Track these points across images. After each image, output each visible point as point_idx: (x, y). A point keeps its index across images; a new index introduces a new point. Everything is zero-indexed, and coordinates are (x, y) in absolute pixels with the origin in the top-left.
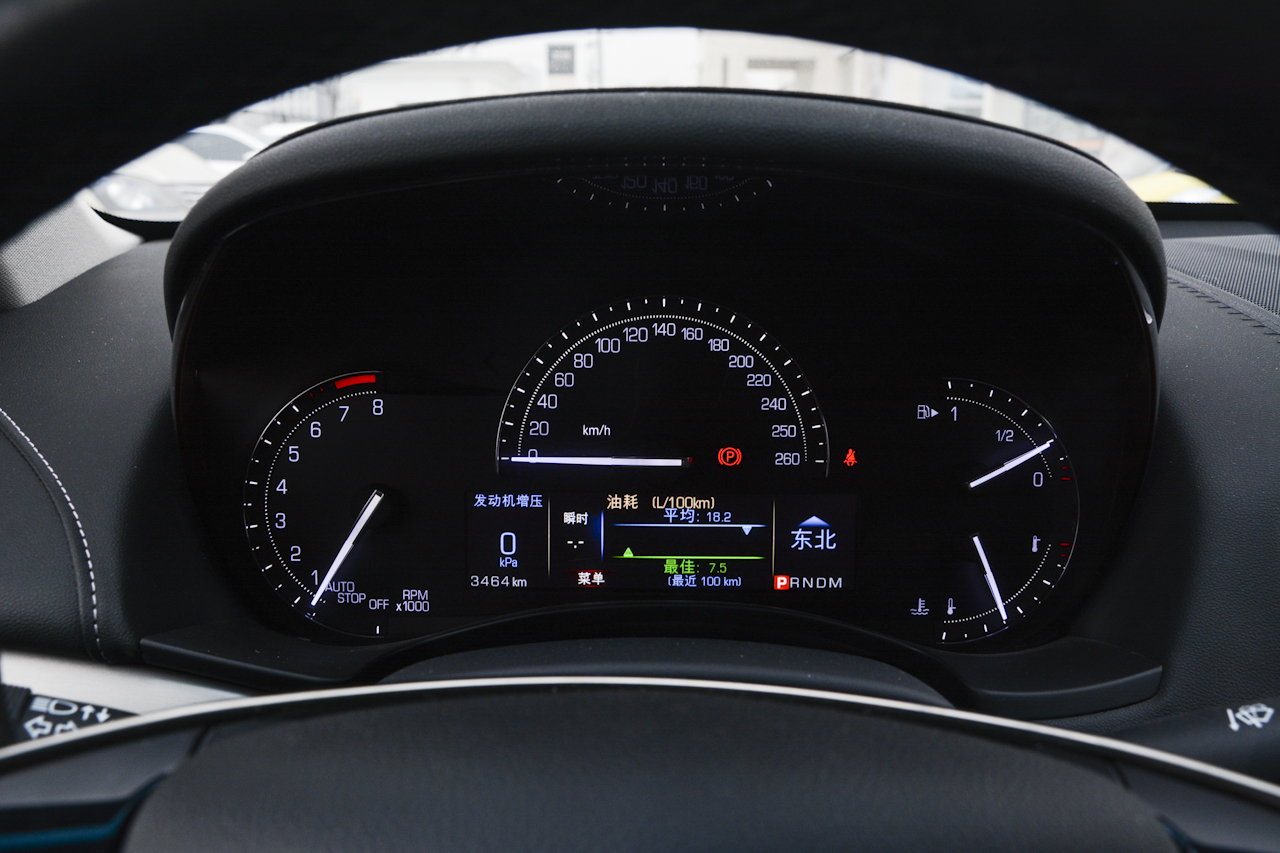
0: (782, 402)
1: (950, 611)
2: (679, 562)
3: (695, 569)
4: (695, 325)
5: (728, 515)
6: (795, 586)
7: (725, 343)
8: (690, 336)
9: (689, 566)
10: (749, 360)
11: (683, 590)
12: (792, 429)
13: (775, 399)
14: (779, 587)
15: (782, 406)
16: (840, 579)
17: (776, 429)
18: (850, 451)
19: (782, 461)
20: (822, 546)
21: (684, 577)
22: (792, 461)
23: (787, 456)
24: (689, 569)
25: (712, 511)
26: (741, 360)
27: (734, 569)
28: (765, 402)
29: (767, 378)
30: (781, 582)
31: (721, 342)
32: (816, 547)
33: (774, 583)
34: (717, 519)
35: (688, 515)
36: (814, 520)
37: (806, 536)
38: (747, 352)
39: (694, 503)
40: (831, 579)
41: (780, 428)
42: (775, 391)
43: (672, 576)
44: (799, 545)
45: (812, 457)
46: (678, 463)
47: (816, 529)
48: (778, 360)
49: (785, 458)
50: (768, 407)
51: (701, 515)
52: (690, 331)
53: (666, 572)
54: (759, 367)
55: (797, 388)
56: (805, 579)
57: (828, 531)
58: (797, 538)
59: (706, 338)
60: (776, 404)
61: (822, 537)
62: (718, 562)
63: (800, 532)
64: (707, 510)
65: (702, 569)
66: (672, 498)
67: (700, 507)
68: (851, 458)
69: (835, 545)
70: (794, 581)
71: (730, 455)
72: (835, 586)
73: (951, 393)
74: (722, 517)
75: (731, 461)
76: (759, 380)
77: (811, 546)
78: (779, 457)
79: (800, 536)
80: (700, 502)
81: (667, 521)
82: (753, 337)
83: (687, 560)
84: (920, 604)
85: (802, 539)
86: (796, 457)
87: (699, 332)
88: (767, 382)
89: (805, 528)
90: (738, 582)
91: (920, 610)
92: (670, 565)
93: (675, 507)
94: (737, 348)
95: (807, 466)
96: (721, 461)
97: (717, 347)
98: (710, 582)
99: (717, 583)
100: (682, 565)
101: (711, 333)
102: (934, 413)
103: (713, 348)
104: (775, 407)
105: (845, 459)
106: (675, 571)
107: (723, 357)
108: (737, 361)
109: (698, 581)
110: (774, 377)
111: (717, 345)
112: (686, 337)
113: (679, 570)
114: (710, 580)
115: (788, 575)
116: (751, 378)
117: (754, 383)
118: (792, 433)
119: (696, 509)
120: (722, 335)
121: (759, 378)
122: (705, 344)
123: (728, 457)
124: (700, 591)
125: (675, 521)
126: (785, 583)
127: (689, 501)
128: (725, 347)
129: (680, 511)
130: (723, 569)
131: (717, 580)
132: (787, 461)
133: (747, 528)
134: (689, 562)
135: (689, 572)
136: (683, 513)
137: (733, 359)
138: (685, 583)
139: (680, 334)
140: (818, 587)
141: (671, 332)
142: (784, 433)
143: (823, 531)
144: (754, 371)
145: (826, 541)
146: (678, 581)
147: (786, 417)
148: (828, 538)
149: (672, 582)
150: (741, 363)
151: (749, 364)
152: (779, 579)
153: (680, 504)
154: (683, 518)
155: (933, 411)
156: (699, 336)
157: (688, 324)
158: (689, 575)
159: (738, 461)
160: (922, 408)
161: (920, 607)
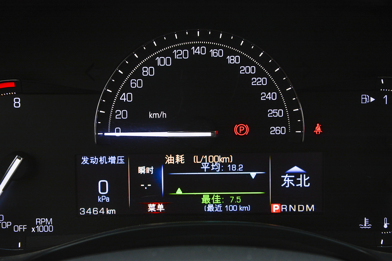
0: (274, 95)
1: (386, 226)
2: (211, 196)
3: (221, 200)
4: (218, 47)
5: (241, 166)
6: (284, 210)
7: (237, 58)
8: (215, 54)
9: (217, 198)
10: (253, 68)
11: (214, 214)
12: (281, 112)
13: (269, 93)
14: (274, 211)
15: (274, 98)
16: (313, 206)
17: (270, 112)
18: (318, 125)
19: (274, 132)
20: (301, 185)
21: (214, 206)
22: (281, 132)
23: (278, 129)
24: (217, 201)
25: (231, 164)
26: (248, 69)
27: (245, 200)
28: (263, 95)
29: (264, 80)
30: (276, 208)
31: (235, 58)
32: (297, 185)
33: (270, 208)
34: (234, 169)
35: (216, 167)
36: (296, 169)
37: (290, 179)
38: (251, 63)
39: (220, 159)
40: (307, 206)
41: (273, 111)
42: (269, 88)
43: (207, 205)
44: (286, 185)
45: (293, 130)
46: (209, 134)
47: (297, 175)
48: (271, 68)
49: (276, 130)
50: (265, 98)
51: (224, 166)
52: (215, 51)
53: (203, 202)
54: (259, 73)
55: (283, 86)
56: (290, 206)
57: (305, 175)
58: (285, 180)
59: (226, 55)
60: (270, 96)
61: (301, 179)
62: (235, 196)
63: (287, 176)
64: (228, 164)
65: (225, 200)
66: (206, 157)
67: (223, 162)
68: (318, 129)
69: (309, 184)
70: (284, 207)
71: (242, 129)
72: (310, 210)
73: (383, 86)
74: (237, 168)
75: (243, 132)
76: (260, 81)
77: (294, 185)
78: (273, 129)
79: (287, 179)
80: (223, 158)
81: (203, 171)
82: (255, 54)
83: (216, 195)
84: (365, 221)
85: (288, 180)
86: (283, 129)
87: (221, 52)
88: (264, 83)
89: (290, 174)
90: (248, 208)
91: (365, 225)
92: (206, 199)
93: (208, 162)
94: (245, 62)
95: (290, 135)
96: (236, 133)
97: (232, 61)
98: (231, 209)
99: (235, 209)
100: (213, 198)
101: (228, 52)
102: (372, 99)
103: (229, 62)
104: (270, 98)
105: (315, 130)
106: (208, 202)
107: (236, 67)
108: (244, 70)
109: (223, 208)
110: (269, 79)
111: (232, 60)
112: (213, 55)
113: (211, 201)
114: (231, 207)
115: (280, 203)
116: (254, 80)
117: (256, 83)
118: (281, 114)
119: (221, 163)
120: (235, 54)
121: (259, 80)
122: (225, 59)
123: (240, 130)
124: (225, 214)
125: (208, 170)
126: (278, 208)
127: (216, 158)
128: (237, 61)
129: (210, 164)
130: (239, 200)
131: (235, 207)
132: (278, 132)
133: (253, 175)
134: (217, 196)
135: (217, 203)
136: (213, 165)
137: (243, 69)
138: (215, 209)
139: (209, 53)
140: (299, 211)
141: (203, 52)
142: (275, 114)
143: (301, 175)
144: (256, 76)
145: (304, 182)
146: (210, 208)
147: (276, 105)
148: (305, 180)
149: (207, 209)
150: (248, 71)
151: (253, 71)
152: (274, 206)
153: (211, 160)
154: (213, 169)
155: (371, 98)
156: (221, 54)
157: (214, 47)
158: (217, 204)
159: (247, 132)
160: (364, 97)
161: (365, 223)
